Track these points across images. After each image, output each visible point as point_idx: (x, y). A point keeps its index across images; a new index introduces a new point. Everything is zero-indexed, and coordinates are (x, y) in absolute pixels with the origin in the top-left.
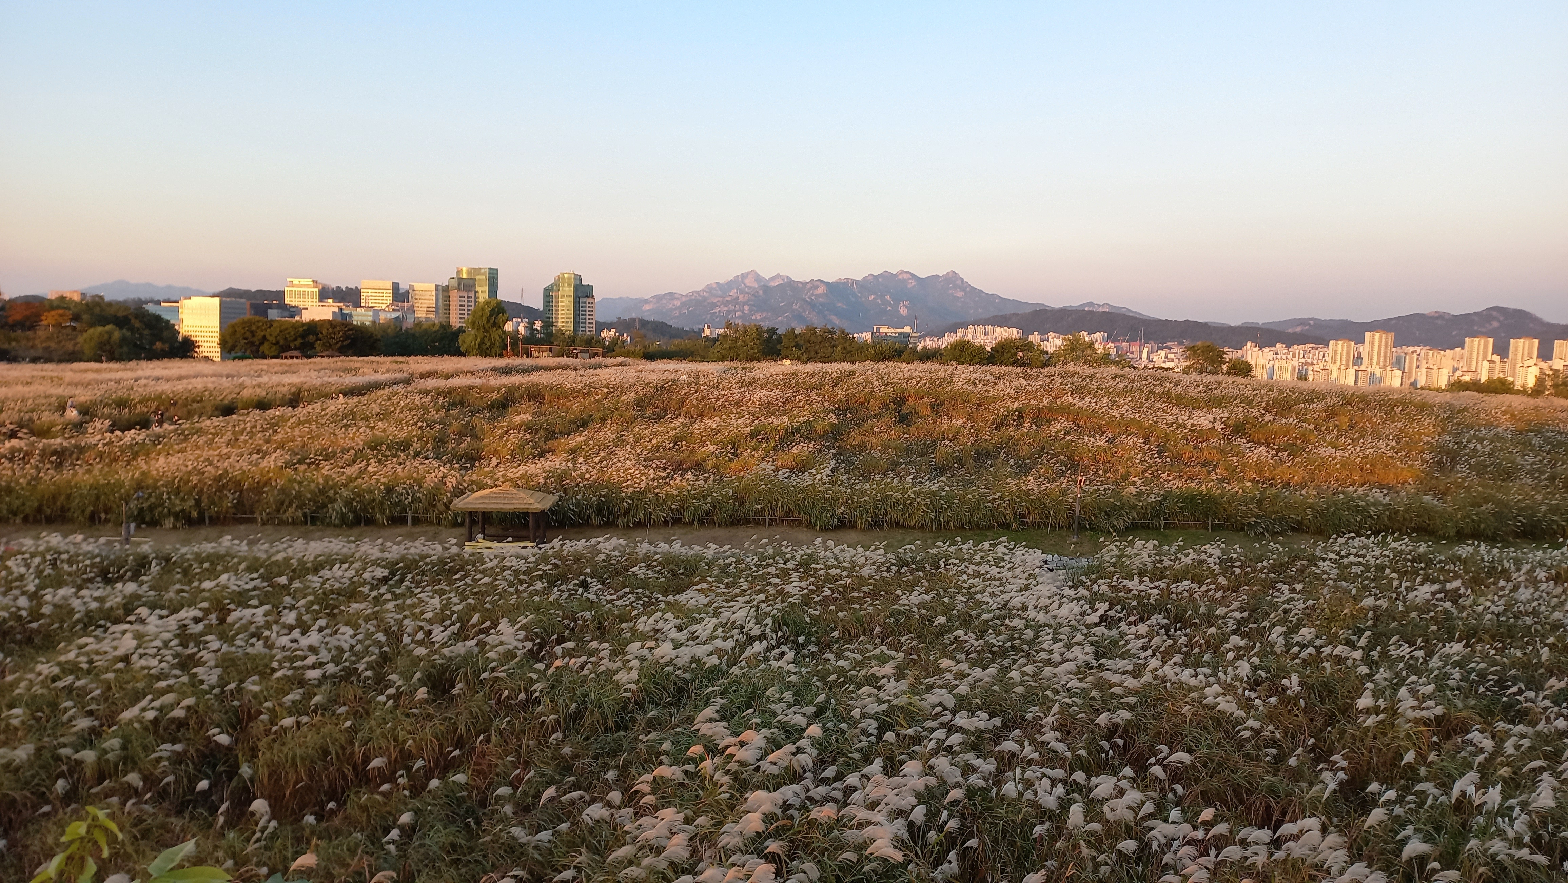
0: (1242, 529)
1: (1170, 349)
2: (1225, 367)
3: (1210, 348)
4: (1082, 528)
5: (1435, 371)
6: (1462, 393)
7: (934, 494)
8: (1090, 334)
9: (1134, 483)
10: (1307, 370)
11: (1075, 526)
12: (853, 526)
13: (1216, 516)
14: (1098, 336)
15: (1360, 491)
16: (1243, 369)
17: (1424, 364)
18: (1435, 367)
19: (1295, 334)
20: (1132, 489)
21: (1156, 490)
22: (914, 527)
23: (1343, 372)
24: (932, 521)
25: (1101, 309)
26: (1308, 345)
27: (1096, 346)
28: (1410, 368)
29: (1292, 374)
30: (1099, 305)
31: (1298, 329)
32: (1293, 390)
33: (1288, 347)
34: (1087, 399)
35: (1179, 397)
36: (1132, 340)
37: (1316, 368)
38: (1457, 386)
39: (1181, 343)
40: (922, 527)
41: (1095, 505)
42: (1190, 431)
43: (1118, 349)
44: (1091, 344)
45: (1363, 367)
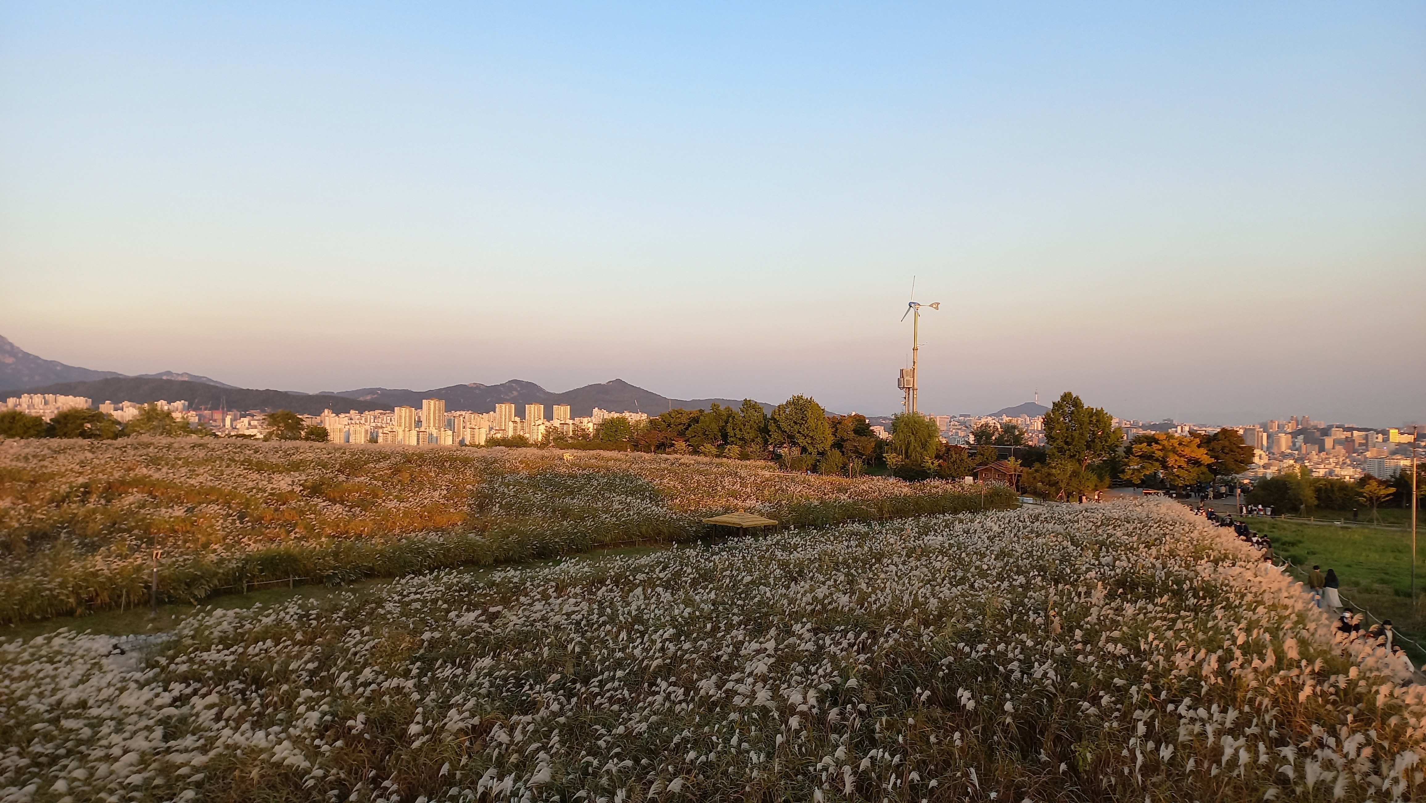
0: (321, 582)
1: (253, 416)
2: (303, 433)
3: (288, 416)
4: (160, 603)
5: (477, 430)
6: (494, 448)
8: (169, 403)
9: (214, 551)
10: (377, 432)
11: (153, 602)
13: (296, 572)
14: (179, 404)
15: (420, 535)
16: (320, 434)
17: (468, 425)
18: (477, 427)
19: (365, 401)
20: (213, 557)
21: (237, 555)
23: (407, 433)
25: (180, 379)
26: (377, 412)
27: (174, 415)
28: (459, 429)
29: (366, 437)
30: (178, 375)
31: (368, 398)
32: (363, 452)
33: (361, 413)
34: (164, 470)
35: (259, 463)
36: (214, 408)
37: (385, 430)
38: (492, 442)
39: (263, 411)
41: (173, 577)
42: (271, 494)
43: (200, 417)
44: (168, 414)
45: (422, 429)
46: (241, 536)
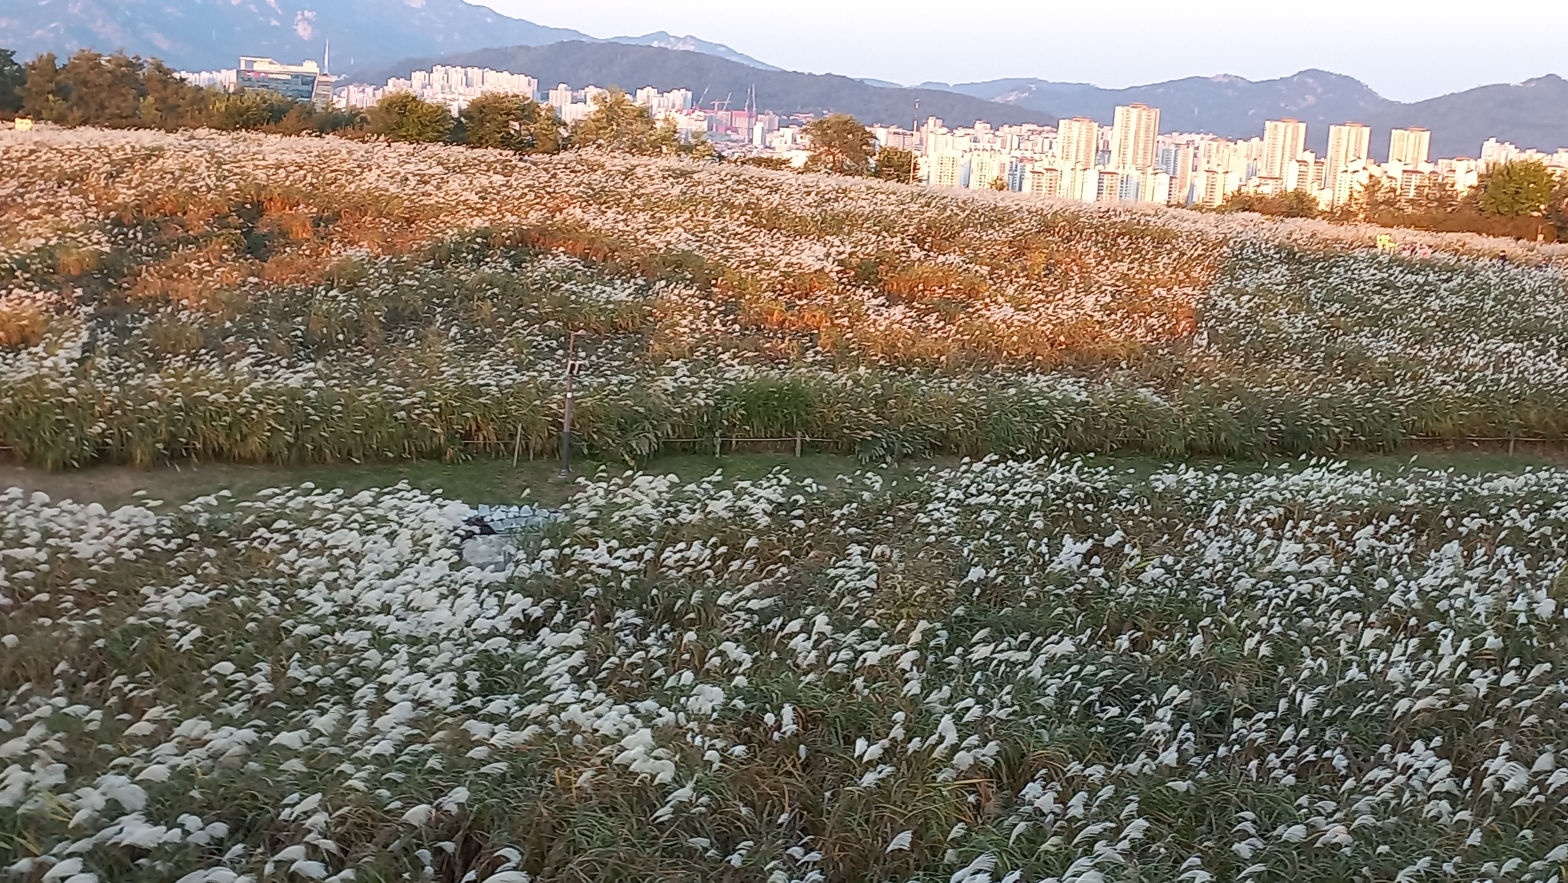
0: (851, 451)
2: (872, 161)
3: (848, 127)
4: (576, 455)
7: (294, 394)
8: (660, 93)
9: (672, 372)
10: (1022, 170)
11: (564, 452)
12: (125, 461)
13: (806, 427)
14: (678, 96)
16: (904, 167)
17: (1203, 165)
19: (1006, 105)
20: (668, 383)
21: (709, 383)
22: (252, 460)
23: (1080, 175)
24: (289, 445)
25: (680, 47)
26: (1026, 127)
29: (999, 178)
30: (680, 39)
31: (1012, 98)
33: (995, 128)
34: (610, 214)
35: (775, 213)
36: (735, 107)
37: (1038, 167)
40: (269, 458)
41: (600, 411)
42: (783, 274)
43: (711, 122)
44: (649, 114)
45: (1111, 167)
46: (720, 349)
